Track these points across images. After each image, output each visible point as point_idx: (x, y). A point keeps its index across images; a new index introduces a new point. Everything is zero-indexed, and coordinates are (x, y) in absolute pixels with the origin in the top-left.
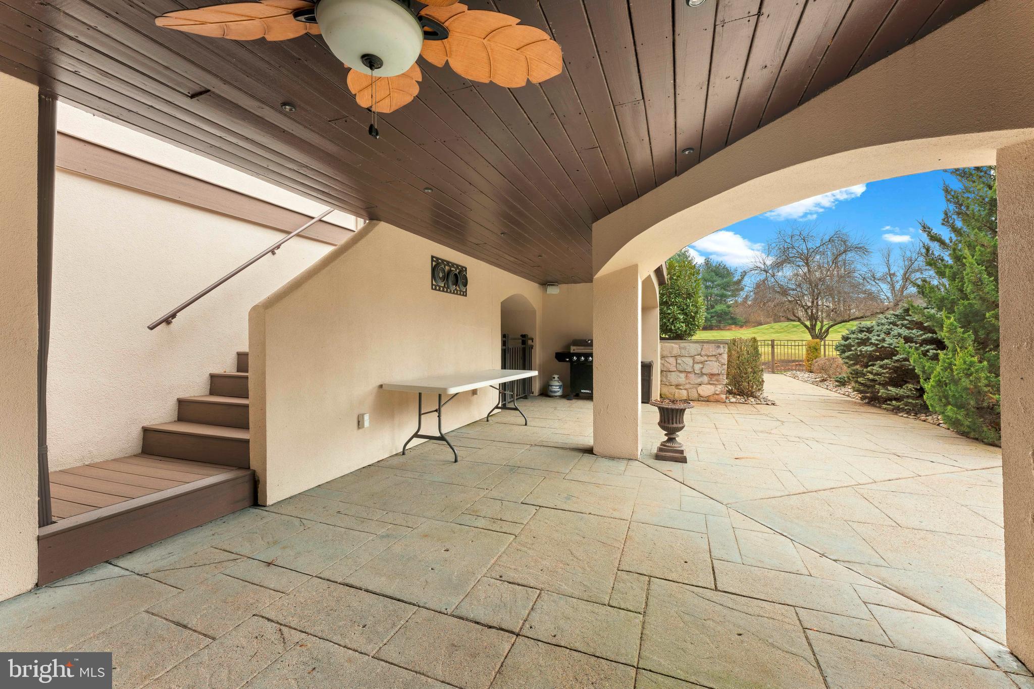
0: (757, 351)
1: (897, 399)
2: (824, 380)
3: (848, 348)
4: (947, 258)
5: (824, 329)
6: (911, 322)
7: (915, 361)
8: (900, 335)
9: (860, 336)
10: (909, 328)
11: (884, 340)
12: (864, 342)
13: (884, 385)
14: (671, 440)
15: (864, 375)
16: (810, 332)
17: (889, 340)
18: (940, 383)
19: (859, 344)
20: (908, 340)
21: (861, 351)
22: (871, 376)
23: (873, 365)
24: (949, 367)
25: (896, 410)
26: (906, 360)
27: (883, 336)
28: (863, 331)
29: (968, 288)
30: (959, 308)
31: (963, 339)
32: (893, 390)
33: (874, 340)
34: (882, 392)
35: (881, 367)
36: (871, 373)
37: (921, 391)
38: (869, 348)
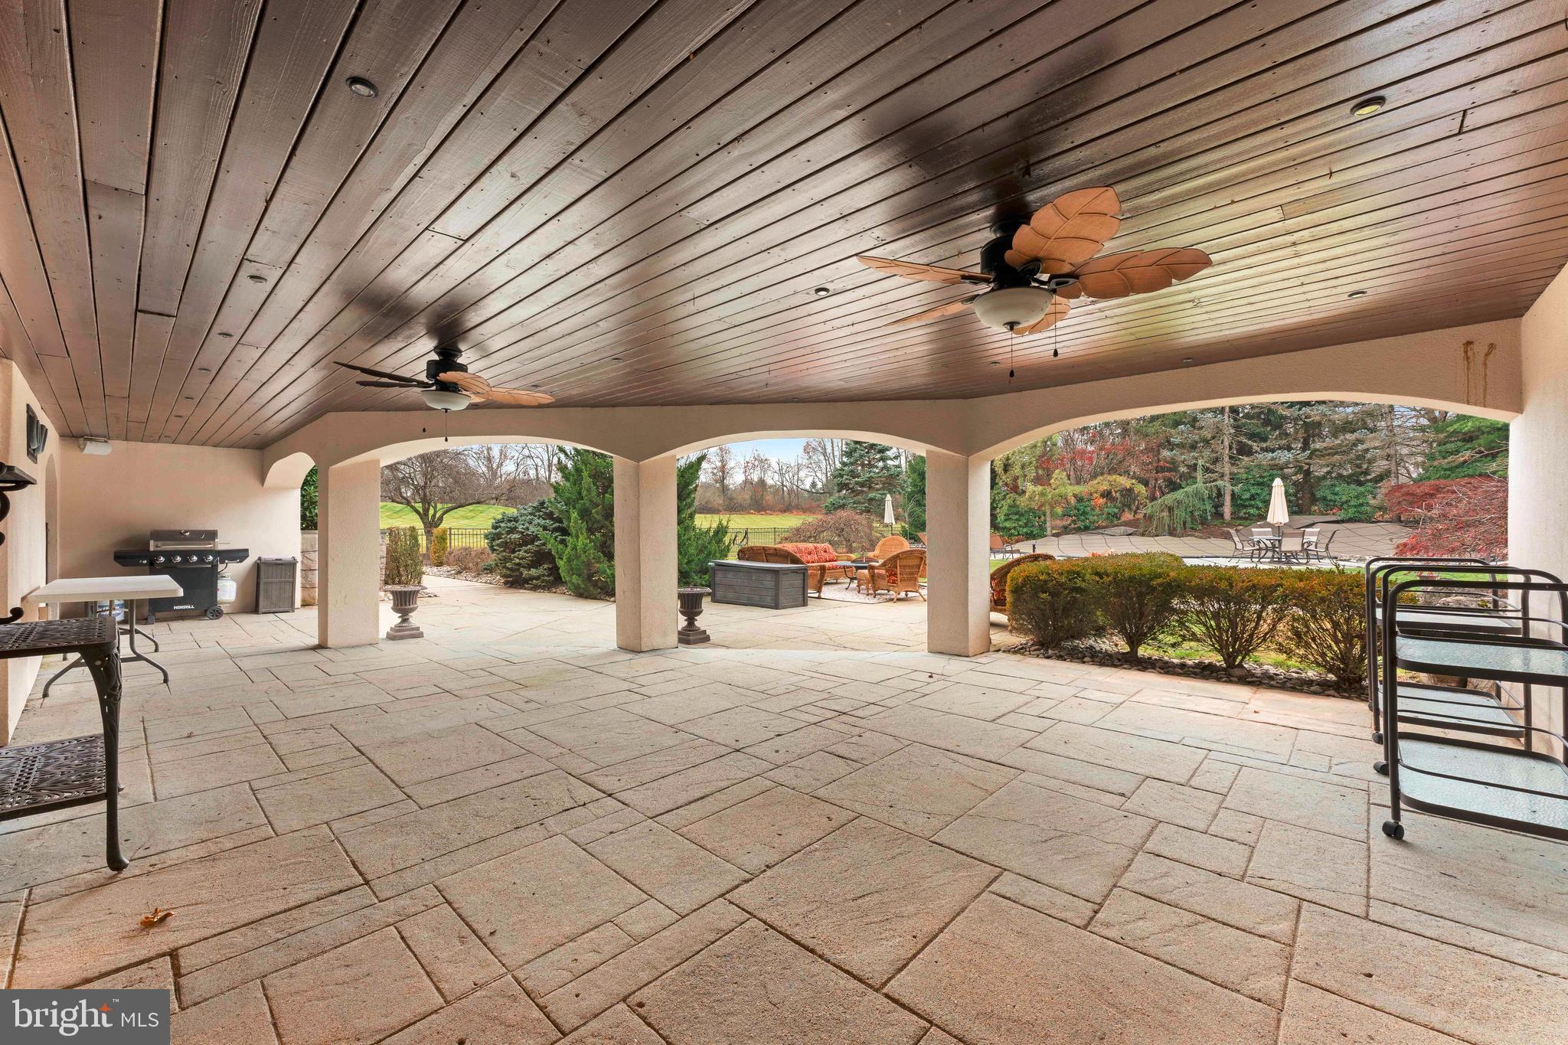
0: (417, 541)
1: (537, 578)
2: (459, 573)
3: (498, 536)
4: (569, 466)
5: (438, 515)
6: (545, 513)
7: (552, 545)
8: (539, 524)
9: (509, 525)
10: (544, 519)
11: (528, 529)
12: (512, 530)
13: (529, 567)
14: (405, 620)
15: (512, 560)
16: (421, 518)
17: (532, 529)
18: (569, 560)
19: (508, 533)
20: (545, 528)
21: (510, 539)
22: (517, 561)
23: (519, 551)
24: (575, 548)
25: (535, 588)
26: (544, 544)
27: (527, 525)
28: (511, 521)
29: (584, 493)
30: (578, 506)
31: (581, 528)
32: (533, 572)
33: (520, 528)
34: (525, 573)
35: (525, 552)
36: (518, 558)
37: (557, 568)
38: (517, 536)
